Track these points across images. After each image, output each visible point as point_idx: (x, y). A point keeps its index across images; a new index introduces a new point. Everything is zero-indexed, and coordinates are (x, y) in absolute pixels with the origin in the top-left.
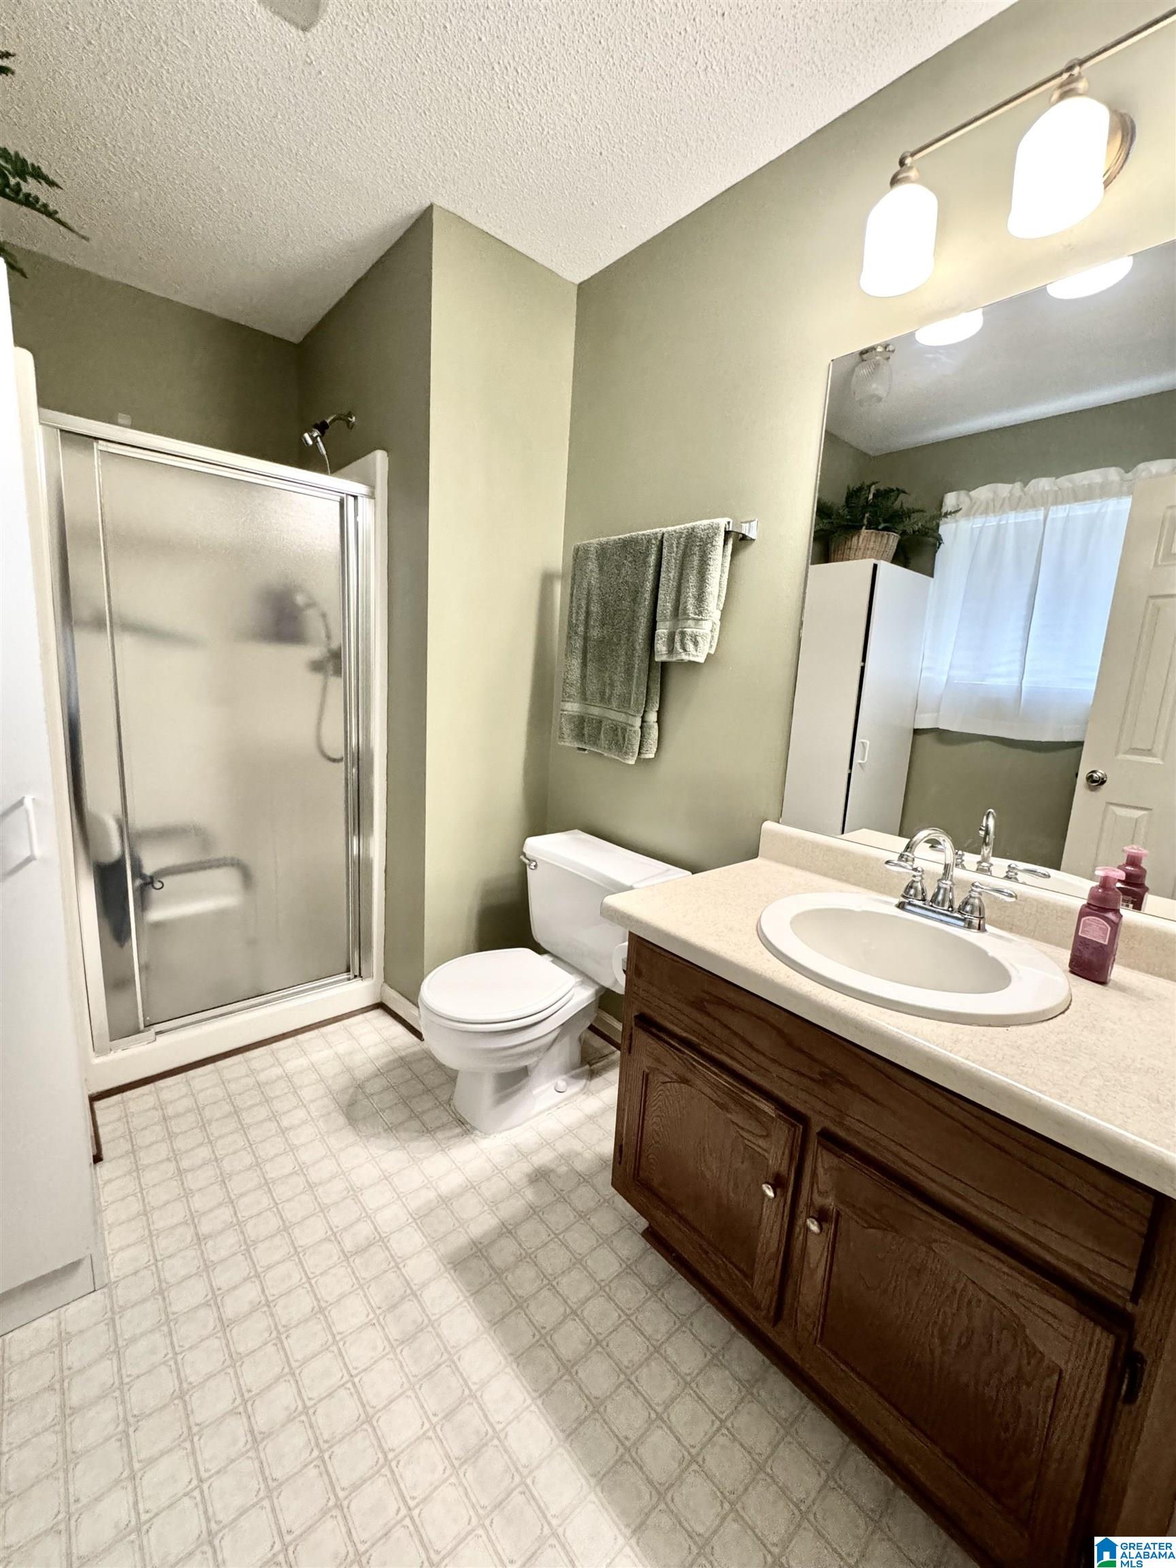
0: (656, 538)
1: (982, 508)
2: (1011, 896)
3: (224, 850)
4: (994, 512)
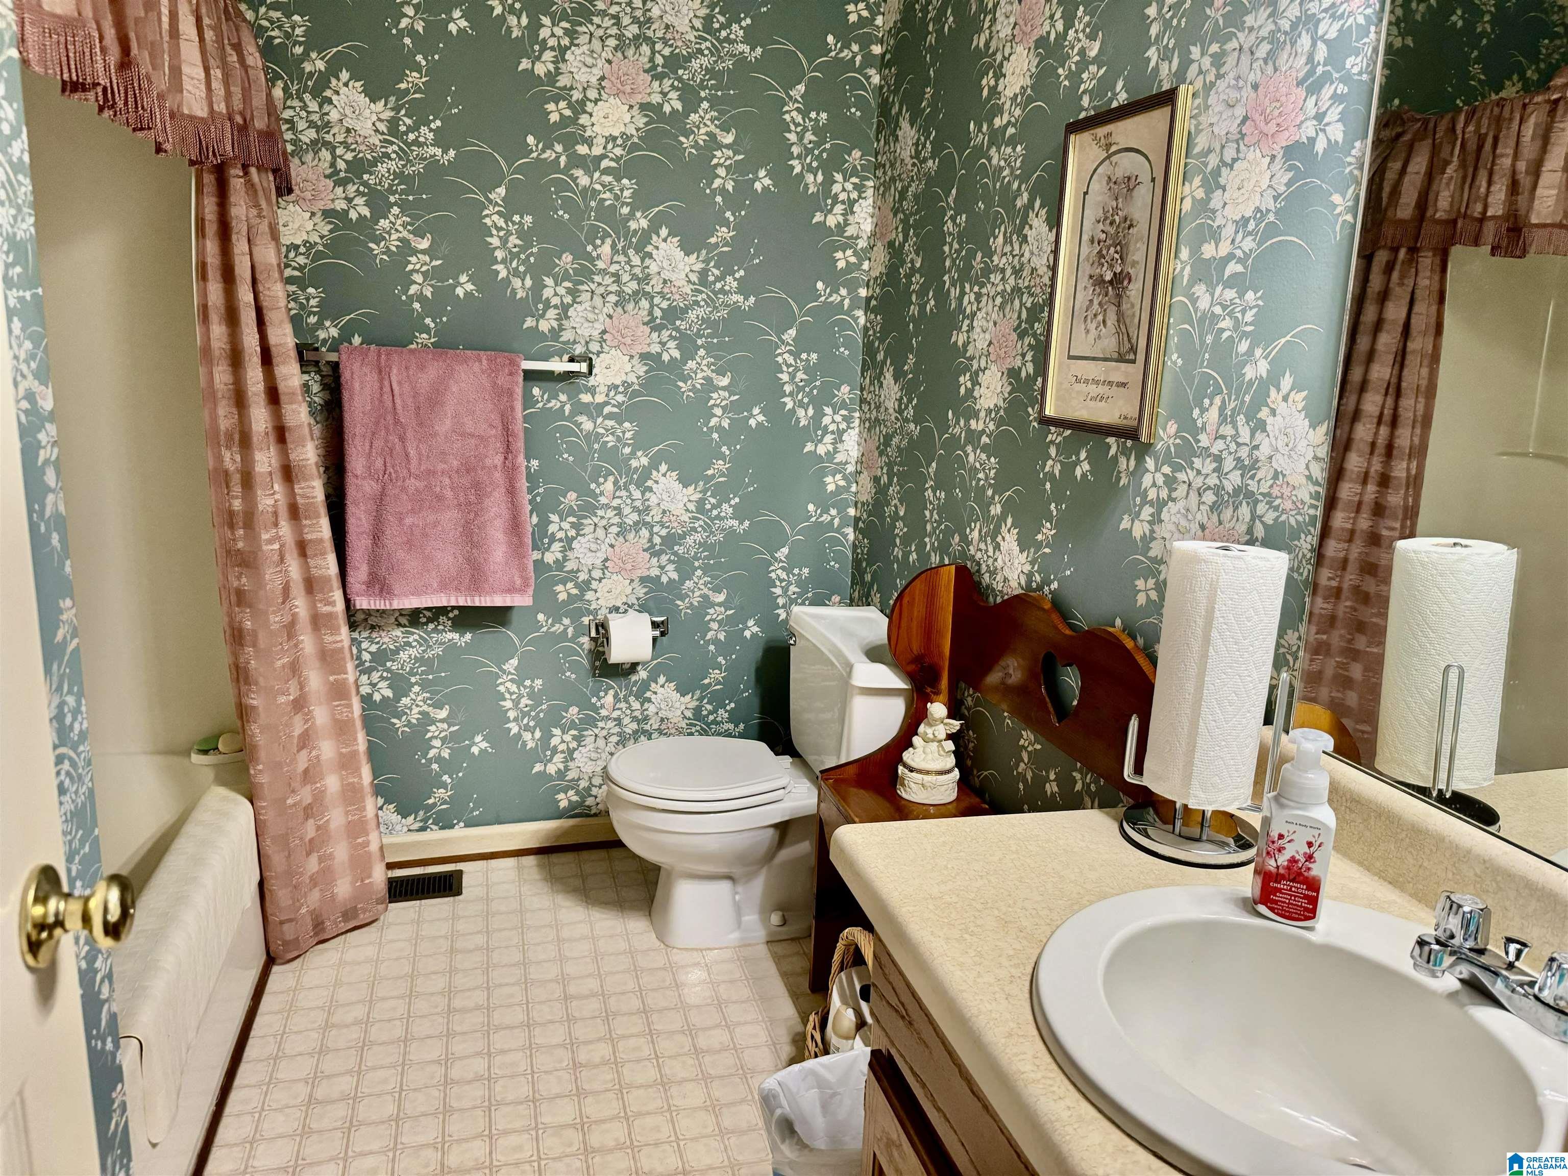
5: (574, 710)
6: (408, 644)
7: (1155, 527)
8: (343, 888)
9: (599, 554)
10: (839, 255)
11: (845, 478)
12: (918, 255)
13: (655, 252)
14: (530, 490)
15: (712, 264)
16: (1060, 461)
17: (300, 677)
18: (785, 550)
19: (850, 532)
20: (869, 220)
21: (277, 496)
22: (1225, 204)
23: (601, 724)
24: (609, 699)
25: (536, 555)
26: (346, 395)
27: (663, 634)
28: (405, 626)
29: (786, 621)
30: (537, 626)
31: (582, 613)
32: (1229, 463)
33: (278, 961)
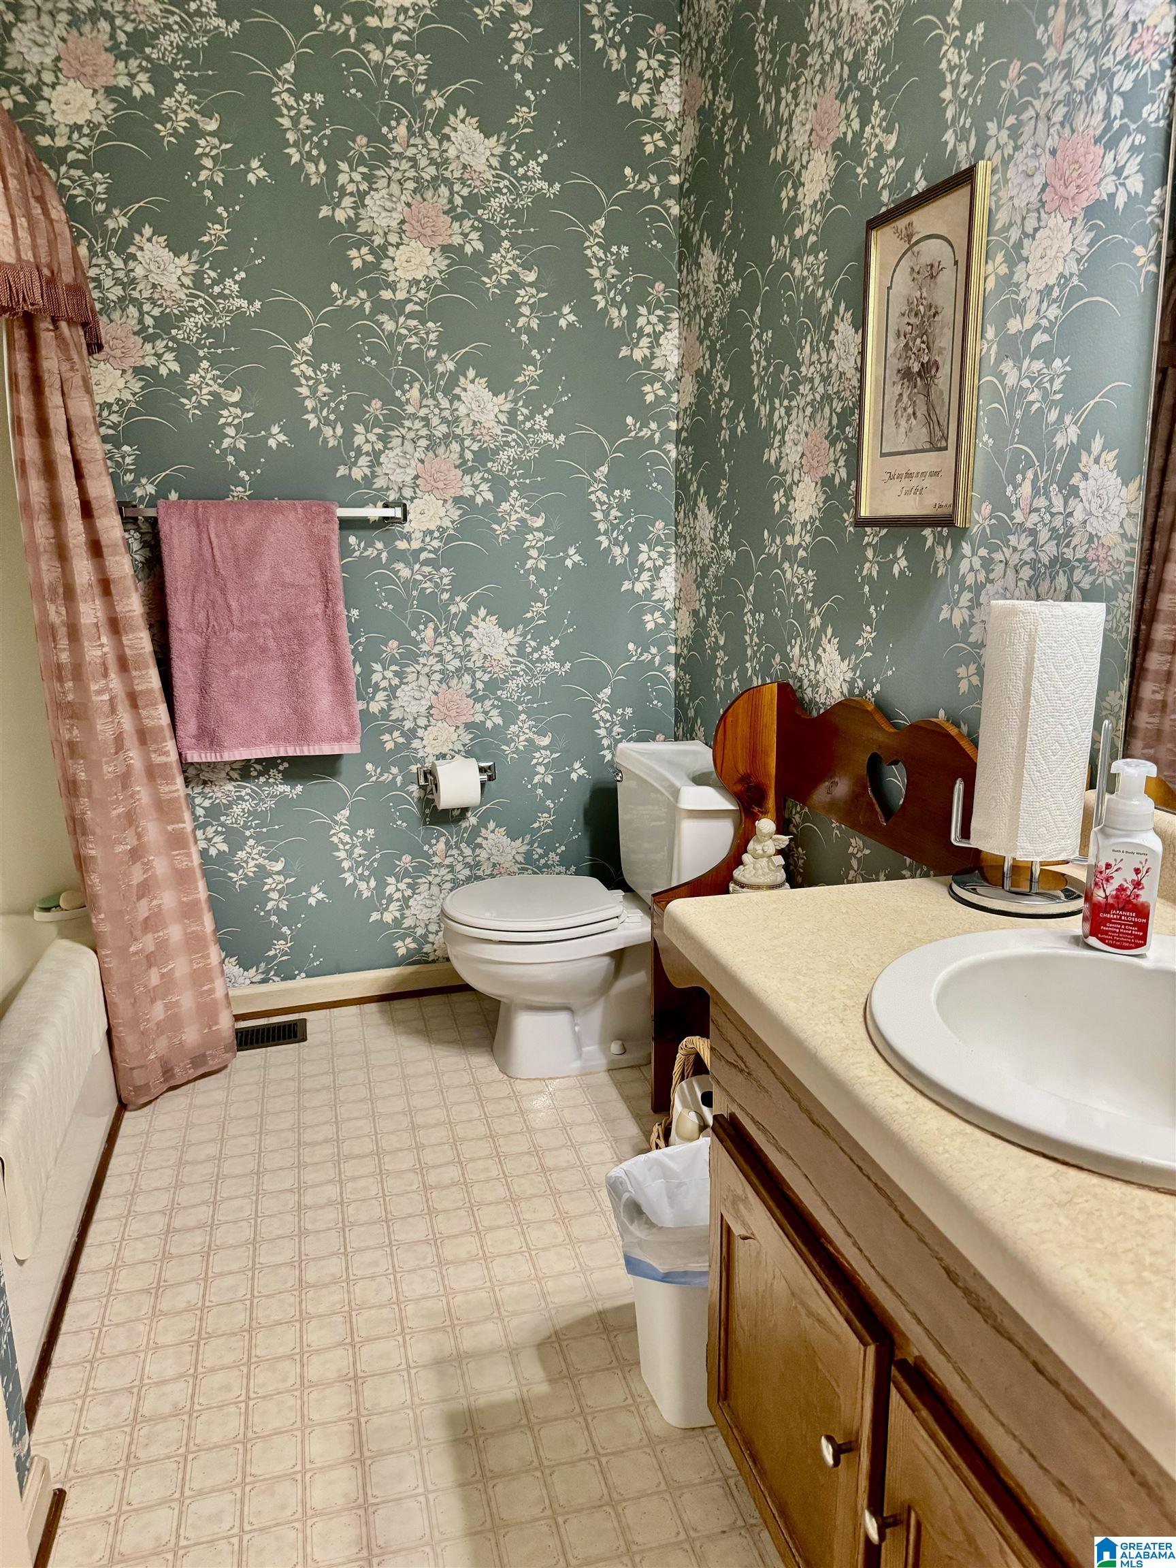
5: (407, 858)
6: (241, 798)
7: (975, 612)
8: (191, 1036)
9: (423, 702)
10: (647, 388)
11: (663, 615)
12: (726, 379)
13: (463, 394)
14: (352, 640)
15: (521, 403)
16: (878, 562)
17: (138, 827)
18: (608, 691)
19: (671, 670)
20: (676, 352)
21: (105, 649)
22: (1029, 276)
23: (434, 871)
24: (441, 846)
25: (361, 705)
26: (165, 549)
27: (490, 778)
28: (236, 780)
29: (612, 761)
30: (366, 776)
31: (409, 761)
32: (1044, 535)
33: (130, 1107)
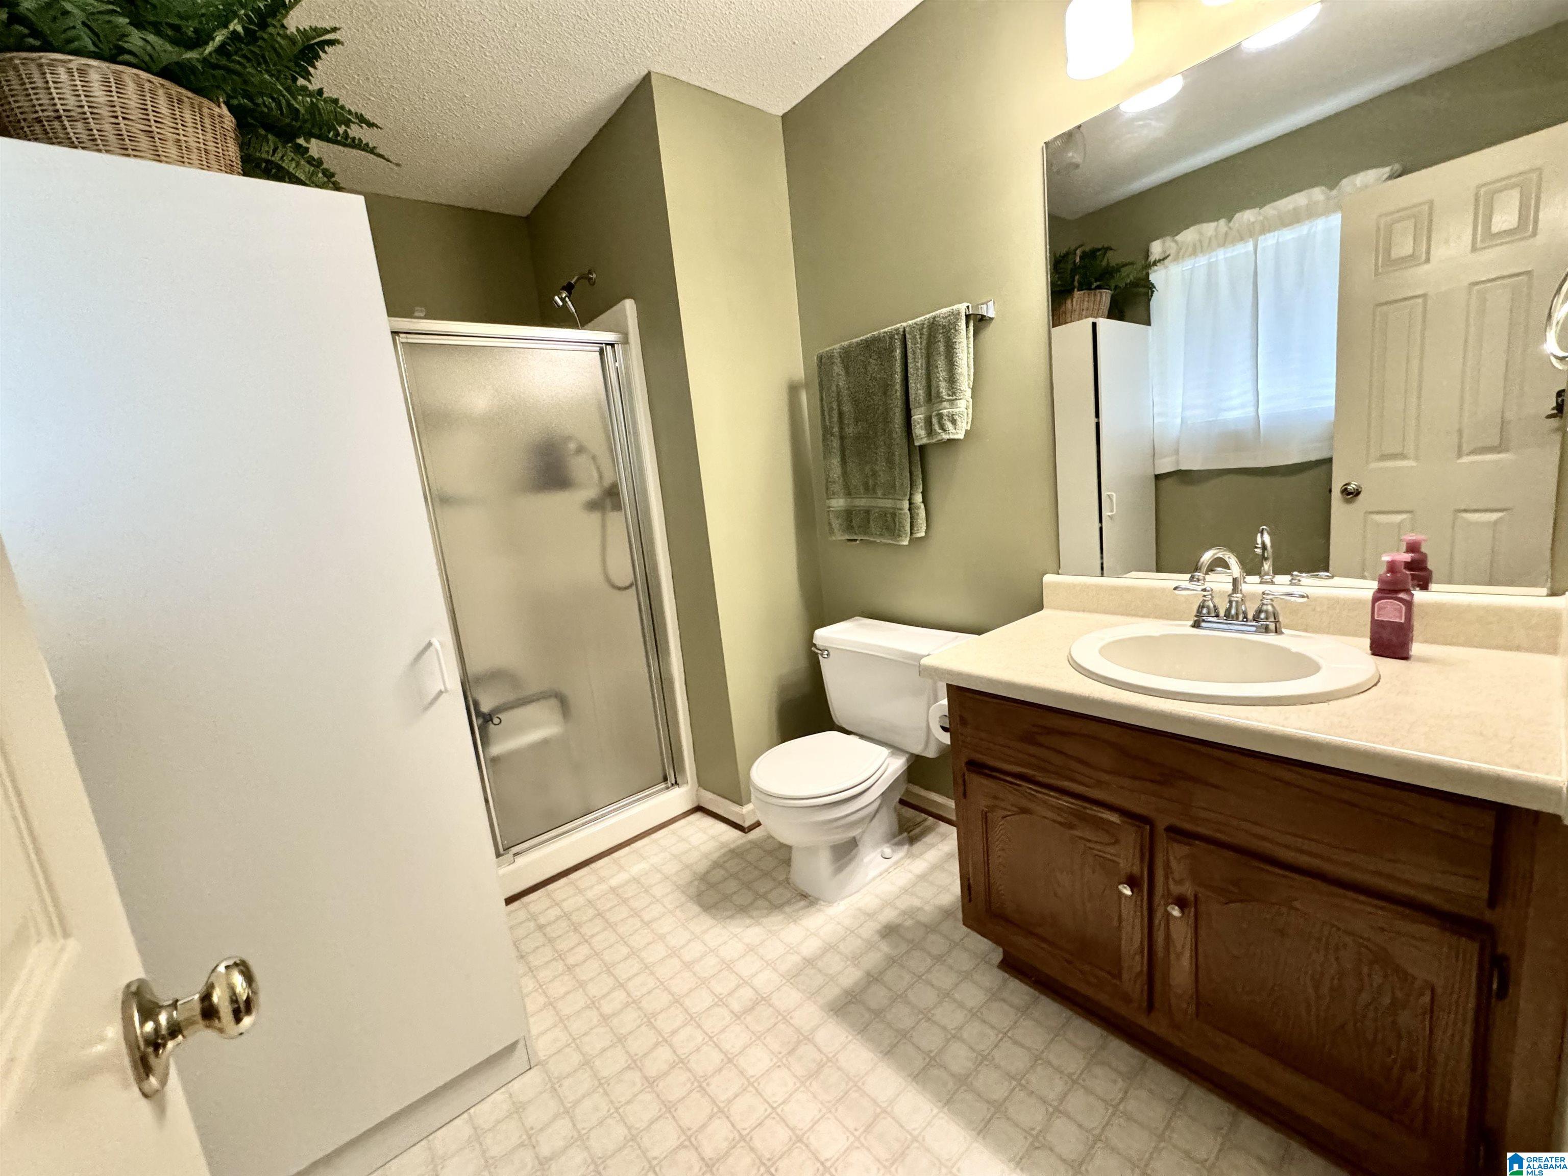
0: (898, 334)
1: (1190, 249)
2: (1303, 597)
3: (533, 688)
4: (1202, 251)
